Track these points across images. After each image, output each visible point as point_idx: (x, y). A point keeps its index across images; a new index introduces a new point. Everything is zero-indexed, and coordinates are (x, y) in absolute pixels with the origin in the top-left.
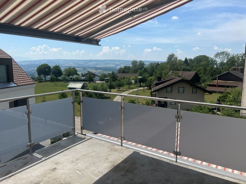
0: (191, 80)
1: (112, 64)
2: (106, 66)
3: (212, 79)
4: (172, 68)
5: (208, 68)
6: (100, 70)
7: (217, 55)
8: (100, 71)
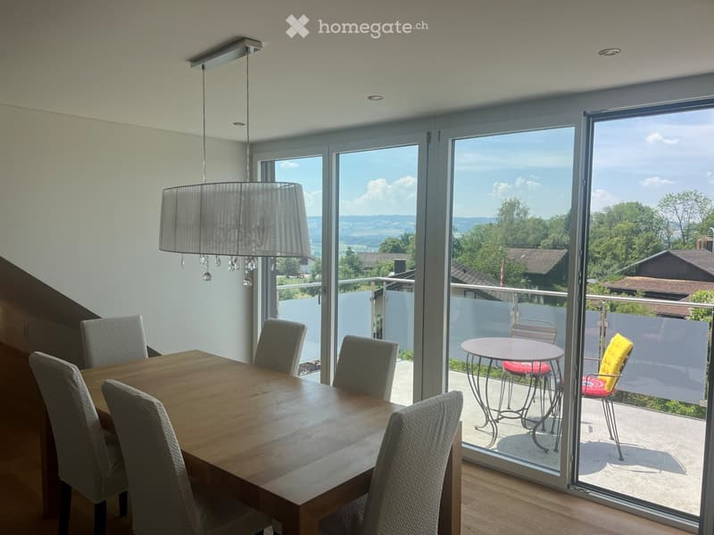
0: (549, 273)
1: (396, 227)
2: (377, 234)
3: (621, 274)
4: (509, 238)
5: (637, 242)
6: (359, 244)
7: (668, 201)
8: (360, 246)
